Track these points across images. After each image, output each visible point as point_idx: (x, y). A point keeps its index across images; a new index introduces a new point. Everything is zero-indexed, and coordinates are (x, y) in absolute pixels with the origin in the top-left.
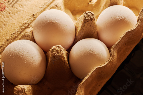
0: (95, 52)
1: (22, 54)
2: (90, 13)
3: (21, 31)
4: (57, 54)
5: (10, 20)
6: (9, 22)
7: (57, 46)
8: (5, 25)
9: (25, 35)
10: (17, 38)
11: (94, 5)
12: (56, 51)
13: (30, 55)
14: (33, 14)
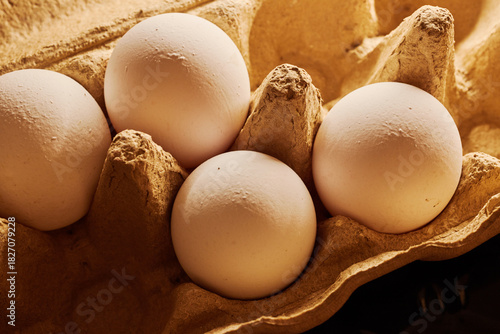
0: (254, 205)
1: (25, 115)
2: (299, 73)
3: (77, 48)
4: (124, 158)
5: (74, 7)
6: (69, 12)
7: (137, 134)
8: (53, 17)
9: (77, 63)
10: (56, 66)
11: (359, 62)
12: (125, 147)
13: (49, 126)
14: (141, 12)
